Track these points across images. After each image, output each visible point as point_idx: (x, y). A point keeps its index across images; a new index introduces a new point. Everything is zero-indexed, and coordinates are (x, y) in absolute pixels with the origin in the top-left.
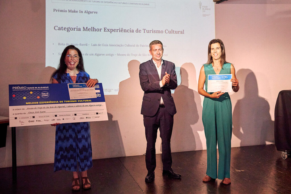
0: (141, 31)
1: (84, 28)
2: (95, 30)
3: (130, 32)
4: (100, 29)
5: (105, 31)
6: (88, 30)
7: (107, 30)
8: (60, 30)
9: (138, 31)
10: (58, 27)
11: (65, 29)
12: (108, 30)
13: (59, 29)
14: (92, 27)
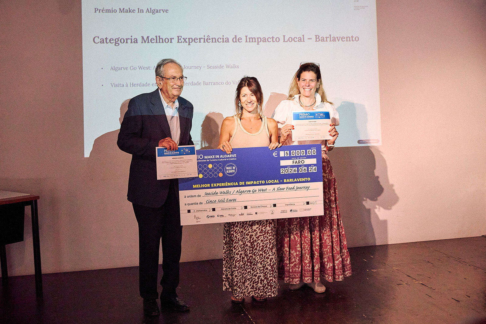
0: (241, 39)
1: (143, 37)
2: (161, 40)
3: (223, 42)
4: (171, 39)
5: (178, 42)
6: (150, 41)
7: (183, 41)
8: (103, 43)
9: (236, 40)
10: (100, 38)
11: (112, 42)
12: (185, 40)
13: (102, 42)
14: (156, 37)
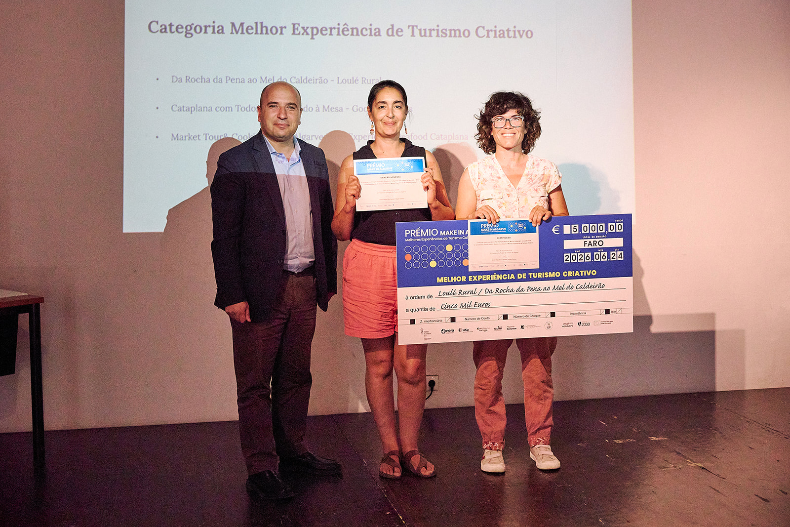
0: (402, 31)
1: (233, 24)
2: (264, 29)
3: (371, 35)
4: (282, 28)
5: (294, 33)
6: (245, 31)
7: (302, 31)
8: (166, 32)
9: (394, 31)
10: (160, 24)
11: (180, 30)
12: (305, 31)
13: (164, 30)
14: (256, 23)
